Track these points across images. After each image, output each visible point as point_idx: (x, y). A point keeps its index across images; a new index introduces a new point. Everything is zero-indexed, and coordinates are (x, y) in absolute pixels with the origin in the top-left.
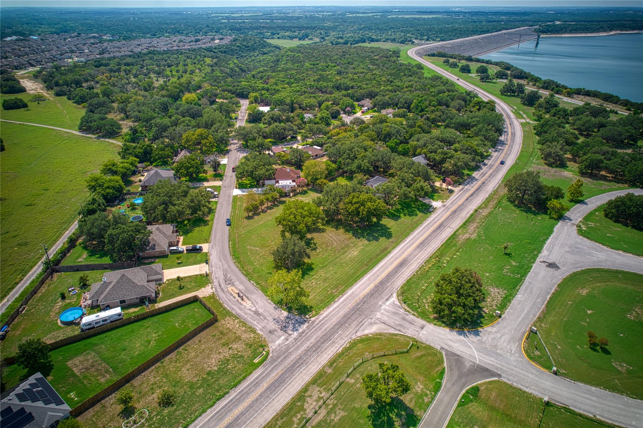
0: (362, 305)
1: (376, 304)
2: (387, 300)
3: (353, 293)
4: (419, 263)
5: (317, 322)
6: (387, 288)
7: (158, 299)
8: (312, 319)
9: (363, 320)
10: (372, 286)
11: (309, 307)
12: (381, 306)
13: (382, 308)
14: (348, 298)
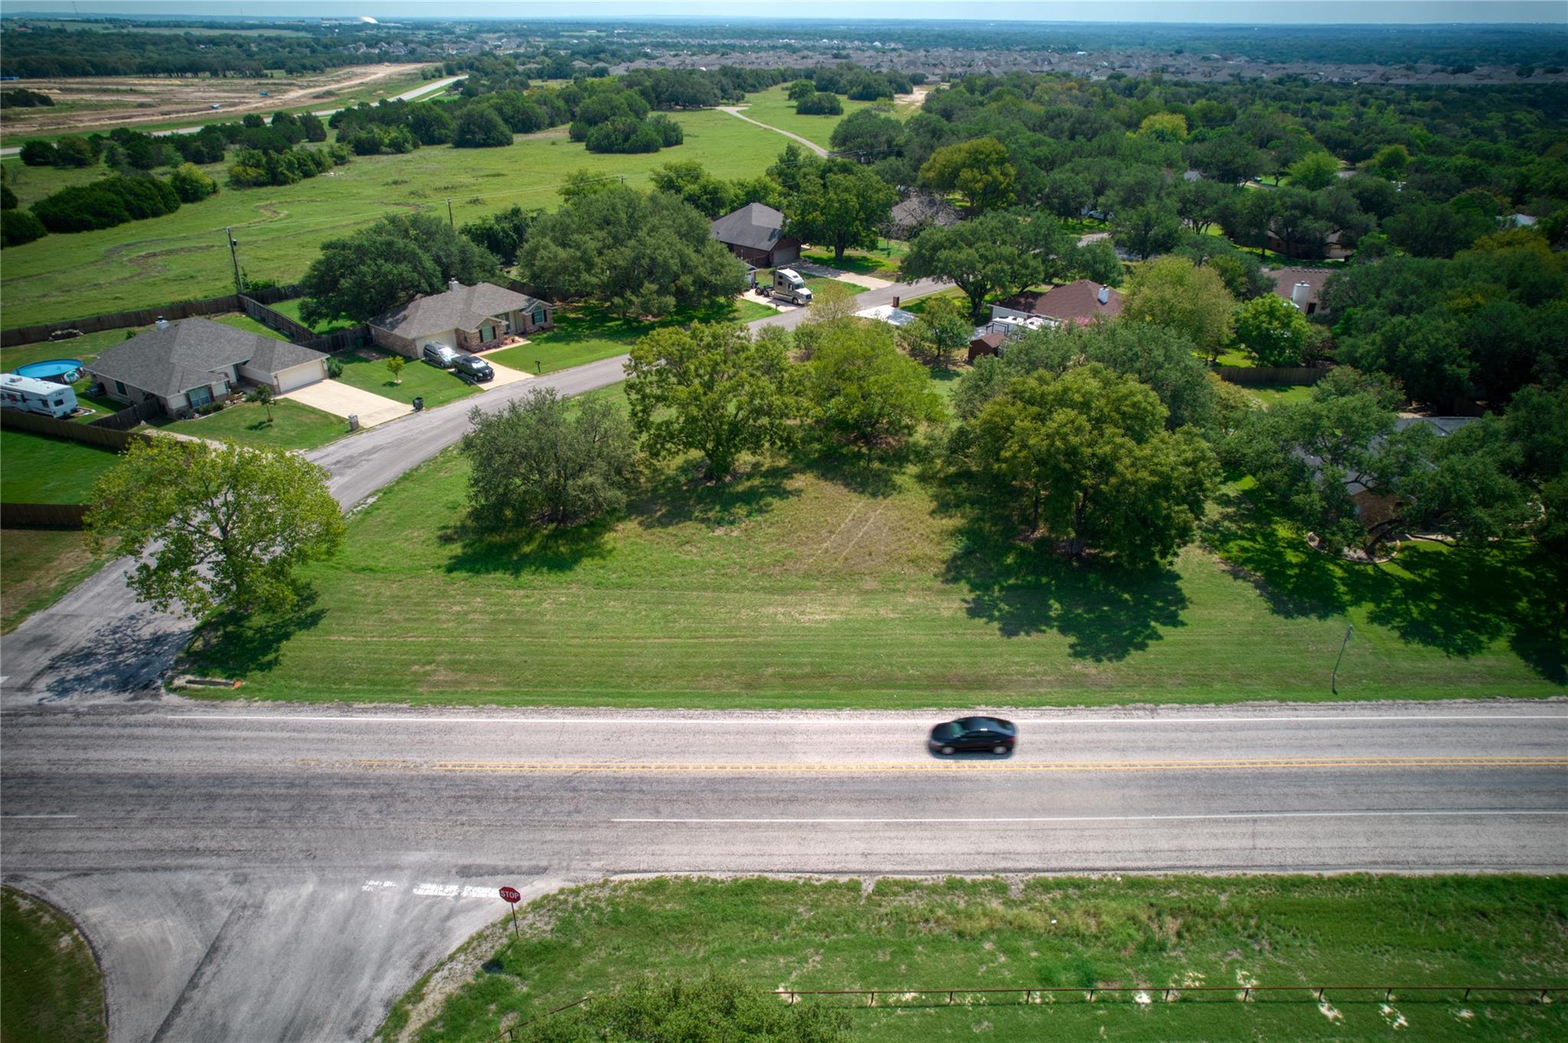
0: (352, 799)
1: (403, 843)
2: (467, 873)
3: (448, 729)
4: (1006, 855)
5: (151, 717)
6: (587, 826)
7: (180, 422)
8: (174, 699)
9: (217, 853)
10: (567, 765)
11: (271, 657)
12: (390, 869)
13: (370, 885)
14: (393, 729)
